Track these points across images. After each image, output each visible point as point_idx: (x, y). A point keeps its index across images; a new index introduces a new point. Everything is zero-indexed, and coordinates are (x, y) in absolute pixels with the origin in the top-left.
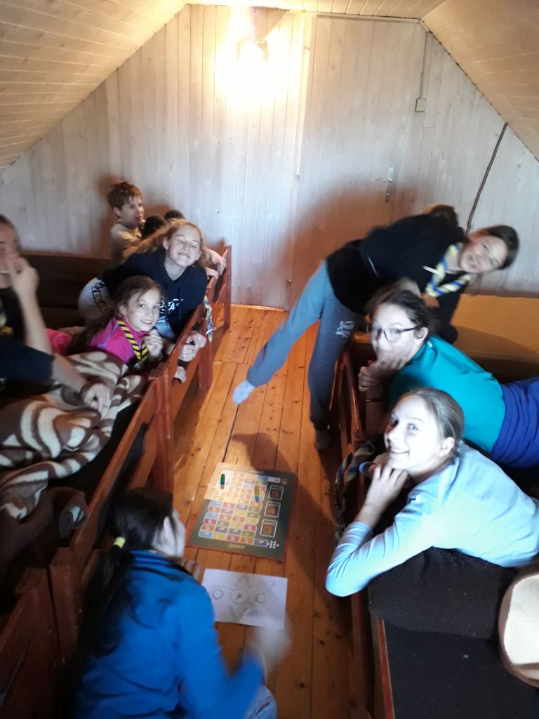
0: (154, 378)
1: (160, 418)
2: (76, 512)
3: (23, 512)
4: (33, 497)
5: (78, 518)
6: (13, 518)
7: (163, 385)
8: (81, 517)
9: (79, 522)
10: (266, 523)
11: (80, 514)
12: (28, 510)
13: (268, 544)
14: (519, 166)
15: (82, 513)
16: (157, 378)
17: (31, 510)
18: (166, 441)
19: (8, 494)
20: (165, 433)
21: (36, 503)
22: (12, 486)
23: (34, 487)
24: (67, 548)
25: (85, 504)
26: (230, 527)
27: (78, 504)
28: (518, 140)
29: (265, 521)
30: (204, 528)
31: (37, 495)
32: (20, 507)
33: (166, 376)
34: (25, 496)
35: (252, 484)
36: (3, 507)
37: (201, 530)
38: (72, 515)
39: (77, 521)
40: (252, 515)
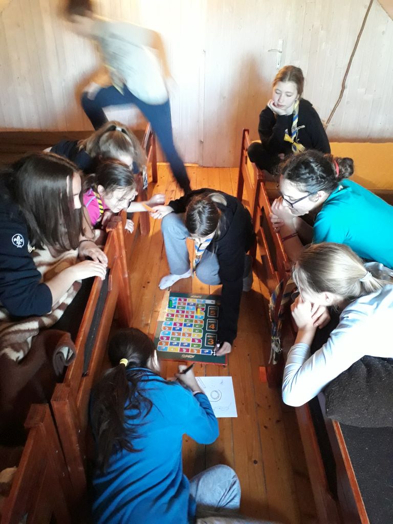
0: (111, 230)
1: (119, 262)
2: (65, 351)
3: (21, 355)
4: (26, 342)
5: (68, 356)
6: (13, 361)
7: (118, 234)
8: (70, 355)
9: (69, 360)
10: (208, 336)
11: (69, 352)
12: (24, 352)
13: (212, 352)
14: (383, 33)
15: (71, 351)
16: (113, 230)
17: (26, 352)
18: (124, 279)
19: (6, 341)
20: (123, 273)
21: (30, 346)
22: (9, 333)
23: (27, 334)
24: (63, 384)
25: (72, 343)
26: (180, 342)
27: (66, 345)
28: (383, 10)
29: (207, 335)
30: (161, 344)
31: (29, 340)
32: (18, 351)
33: (120, 227)
34: (20, 342)
35: (194, 307)
36: (3, 352)
37: (158, 346)
38: (62, 354)
39: (67, 359)
40: (196, 331)
